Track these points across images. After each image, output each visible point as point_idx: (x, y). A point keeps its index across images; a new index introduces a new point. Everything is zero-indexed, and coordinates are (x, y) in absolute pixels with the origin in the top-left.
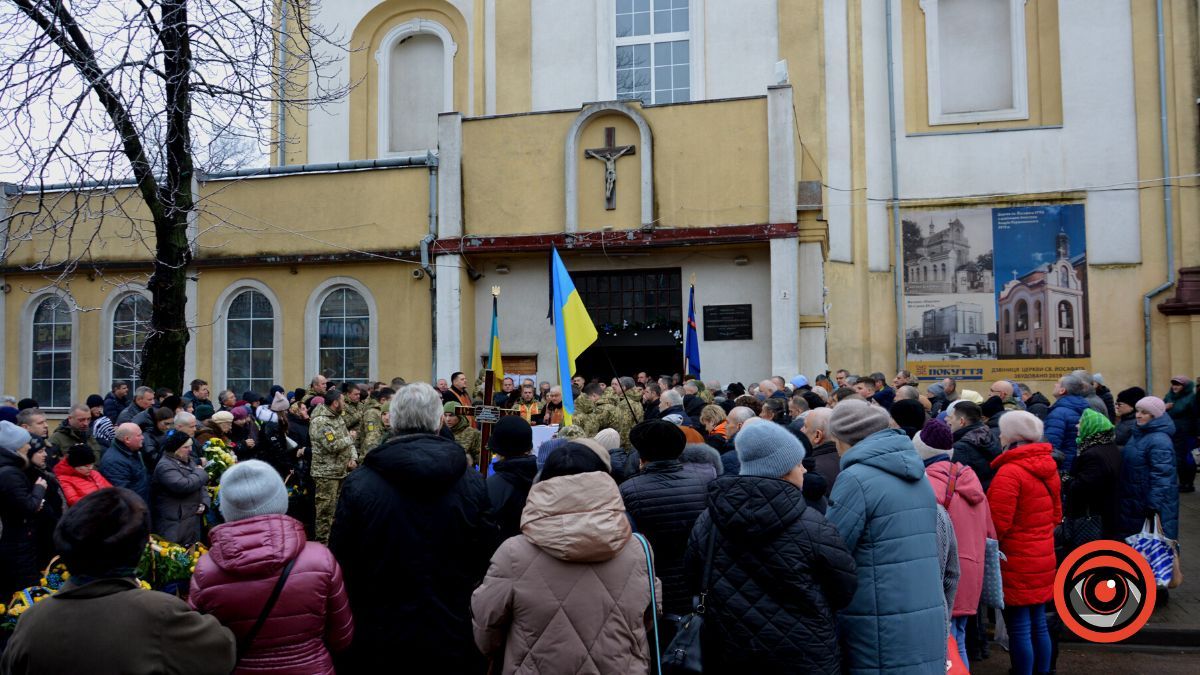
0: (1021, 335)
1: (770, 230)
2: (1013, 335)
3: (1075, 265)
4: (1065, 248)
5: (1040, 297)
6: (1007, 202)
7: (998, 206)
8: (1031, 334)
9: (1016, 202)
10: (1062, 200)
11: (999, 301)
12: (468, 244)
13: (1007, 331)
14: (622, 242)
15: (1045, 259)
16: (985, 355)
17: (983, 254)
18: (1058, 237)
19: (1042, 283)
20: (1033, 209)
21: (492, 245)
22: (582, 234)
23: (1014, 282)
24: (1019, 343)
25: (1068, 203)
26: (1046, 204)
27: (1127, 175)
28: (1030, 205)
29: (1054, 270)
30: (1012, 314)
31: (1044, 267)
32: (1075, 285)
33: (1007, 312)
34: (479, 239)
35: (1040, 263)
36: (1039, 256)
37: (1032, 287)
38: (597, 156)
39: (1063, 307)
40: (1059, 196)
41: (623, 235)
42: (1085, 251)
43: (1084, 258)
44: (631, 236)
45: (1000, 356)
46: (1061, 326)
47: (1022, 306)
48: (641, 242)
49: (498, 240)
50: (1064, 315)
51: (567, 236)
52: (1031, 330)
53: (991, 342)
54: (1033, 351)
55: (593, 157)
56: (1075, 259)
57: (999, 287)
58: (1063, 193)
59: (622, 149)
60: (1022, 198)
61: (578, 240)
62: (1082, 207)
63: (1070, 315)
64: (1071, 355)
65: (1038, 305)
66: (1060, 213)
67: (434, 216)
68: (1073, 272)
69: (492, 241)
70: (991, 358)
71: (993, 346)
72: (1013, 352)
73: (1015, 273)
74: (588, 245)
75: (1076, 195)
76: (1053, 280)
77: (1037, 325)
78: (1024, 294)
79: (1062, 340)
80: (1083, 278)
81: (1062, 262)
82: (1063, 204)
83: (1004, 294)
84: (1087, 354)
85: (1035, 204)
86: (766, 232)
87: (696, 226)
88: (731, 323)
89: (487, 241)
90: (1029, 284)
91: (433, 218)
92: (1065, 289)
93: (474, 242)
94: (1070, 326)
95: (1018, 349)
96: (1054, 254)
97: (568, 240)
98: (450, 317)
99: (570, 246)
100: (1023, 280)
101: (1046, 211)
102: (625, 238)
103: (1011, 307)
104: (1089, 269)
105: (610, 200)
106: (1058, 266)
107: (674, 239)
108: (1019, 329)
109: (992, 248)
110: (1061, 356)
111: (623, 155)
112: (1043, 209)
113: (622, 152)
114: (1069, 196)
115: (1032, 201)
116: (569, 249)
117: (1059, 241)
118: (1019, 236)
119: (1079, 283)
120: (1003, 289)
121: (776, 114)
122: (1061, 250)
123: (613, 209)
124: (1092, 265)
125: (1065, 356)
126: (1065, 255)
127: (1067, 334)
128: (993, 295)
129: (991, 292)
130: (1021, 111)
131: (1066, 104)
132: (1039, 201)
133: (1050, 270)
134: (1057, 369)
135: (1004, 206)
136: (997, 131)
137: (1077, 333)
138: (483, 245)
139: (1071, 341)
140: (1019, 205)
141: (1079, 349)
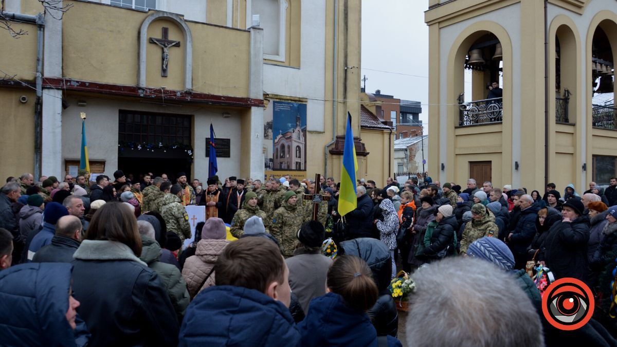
0: (282, 160)
1: (251, 102)
2: (279, 160)
3: (302, 131)
4: (299, 122)
5: (290, 143)
6: (279, 99)
7: (276, 100)
8: (285, 160)
9: (282, 99)
10: (299, 101)
11: (274, 144)
12: (69, 84)
13: (277, 158)
14: (174, 97)
15: (293, 126)
16: (268, 169)
17: (269, 121)
18: (297, 117)
19: (290, 137)
20: (289, 103)
21: (87, 87)
22: (149, 89)
23: (280, 136)
24: (281, 163)
25: (301, 103)
26: (293, 102)
27: (320, 94)
28: (287, 101)
29: (295, 132)
30: (279, 150)
31: (291, 130)
32: (302, 139)
33: (277, 149)
34: (77, 82)
35: (290, 128)
36: (290, 125)
37: (287, 139)
38: (157, 43)
39: (298, 149)
40: (298, 99)
41: (174, 92)
42: (306, 125)
43: (306, 128)
44: (178, 94)
45: (274, 169)
46: (296, 157)
47: (283, 146)
48: (185, 99)
49: (91, 84)
50: (298, 152)
51: (140, 88)
52: (286, 158)
53: (271, 163)
54: (286, 168)
55: (155, 43)
56: (303, 128)
57: (275, 138)
58: (299, 98)
59: (173, 42)
60: (285, 98)
61: (146, 92)
62: (306, 105)
63: (300, 152)
64: (300, 170)
65: (289, 147)
66: (298, 107)
67: (41, 60)
68: (302, 134)
69: (87, 84)
70: (270, 170)
71: (271, 164)
72: (279, 168)
73: (281, 131)
74: (153, 96)
75: (304, 100)
76: (294, 136)
77: (288, 156)
78: (284, 141)
79: (297, 163)
80: (305, 136)
81: (298, 128)
82: (300, 103)
83: (276, 141)
84: (305, 170)
85: (289, 101)
86: (249, 102)
87: (212, 93)
88: (220, 148)
89: (83, 84)
90: (286, 137)
91: (39, 61)
92: (298, 141)
93: (73, 83)
94: (300, 157)
95: (281, 166)
96: (295, 124)
97: (140, 91)
98: (54, 132)
99: (142, 95)
100: (284, 135)
101: (293, 105)
102: (175, 95)
103: (279, 147)
104: (307, 133)
105: (164, 70)
106: (296, 131)
107: (203, 100)
108: (281, 157)
109: (272, 119)
110: (296, 170)
111: (173, 46)
112: (292, 104)
113: (173, 44)
114: (302, 100)
115: (288, 100)
116: (141, 97)
117: (298, 119)
118: (283, 115)
119: (304, 138)
120: (276, 139)
121: (255, 42)
122: (298, 123)
123: (166, 77)
124: (309, 131)
125: (298, 170)
126: (299, 126)
127: (298, 160)
128: (272, 141)
129: (271, 139)
130: (282, 57)
131: (302, 59)
132: (292, 100)
133: (294, 132)
134: (294, 176)
135: (278, 100)
136: (276, 65)
137: (302, 160)
138: (79, 86)
139: (300, 163)
140: (283, 101)
141: (302, 167)
